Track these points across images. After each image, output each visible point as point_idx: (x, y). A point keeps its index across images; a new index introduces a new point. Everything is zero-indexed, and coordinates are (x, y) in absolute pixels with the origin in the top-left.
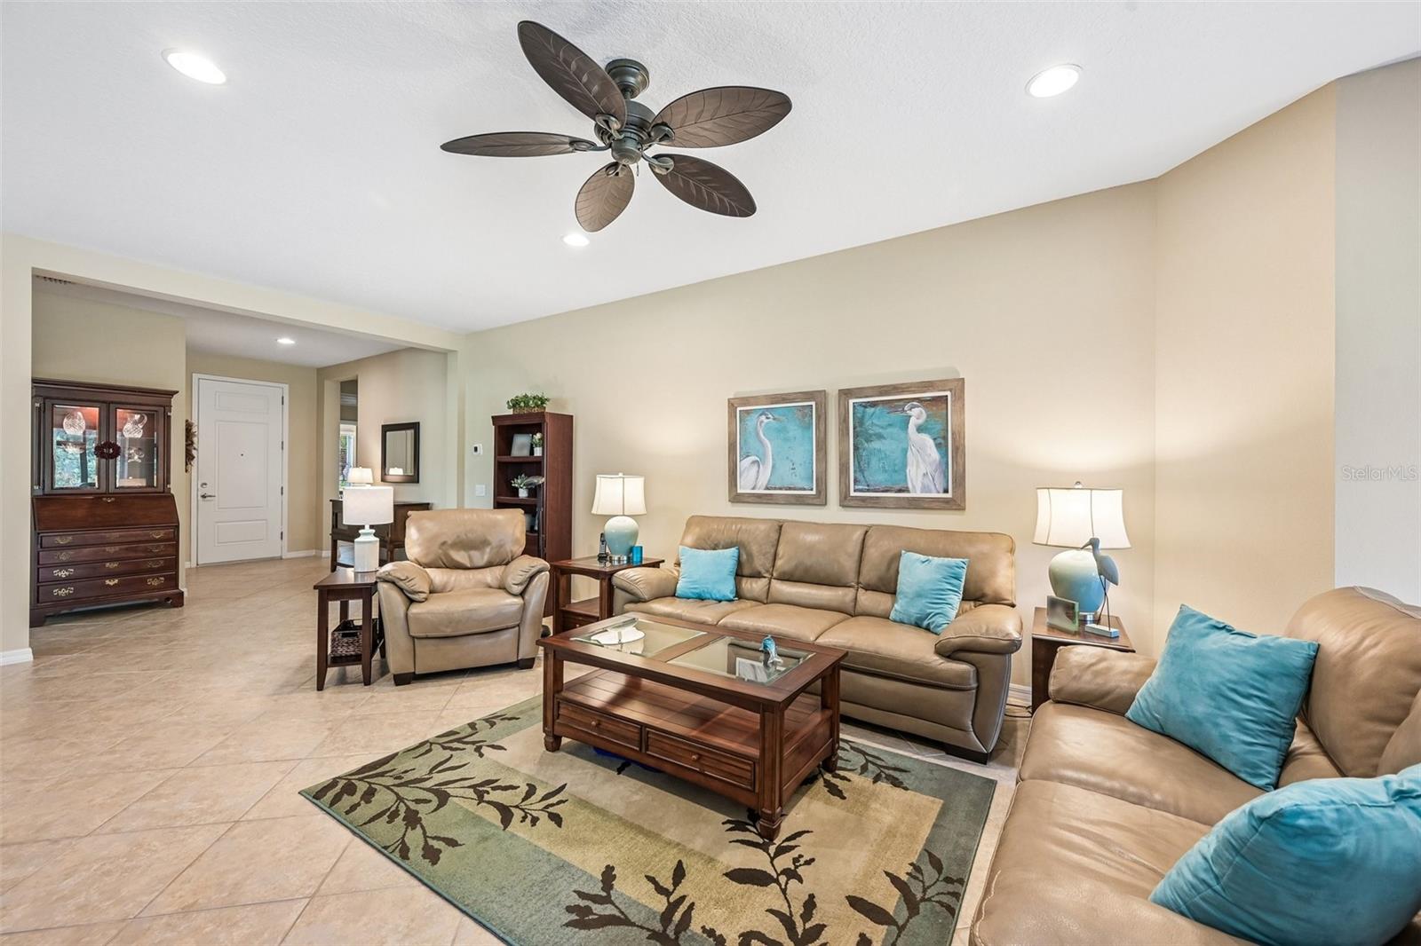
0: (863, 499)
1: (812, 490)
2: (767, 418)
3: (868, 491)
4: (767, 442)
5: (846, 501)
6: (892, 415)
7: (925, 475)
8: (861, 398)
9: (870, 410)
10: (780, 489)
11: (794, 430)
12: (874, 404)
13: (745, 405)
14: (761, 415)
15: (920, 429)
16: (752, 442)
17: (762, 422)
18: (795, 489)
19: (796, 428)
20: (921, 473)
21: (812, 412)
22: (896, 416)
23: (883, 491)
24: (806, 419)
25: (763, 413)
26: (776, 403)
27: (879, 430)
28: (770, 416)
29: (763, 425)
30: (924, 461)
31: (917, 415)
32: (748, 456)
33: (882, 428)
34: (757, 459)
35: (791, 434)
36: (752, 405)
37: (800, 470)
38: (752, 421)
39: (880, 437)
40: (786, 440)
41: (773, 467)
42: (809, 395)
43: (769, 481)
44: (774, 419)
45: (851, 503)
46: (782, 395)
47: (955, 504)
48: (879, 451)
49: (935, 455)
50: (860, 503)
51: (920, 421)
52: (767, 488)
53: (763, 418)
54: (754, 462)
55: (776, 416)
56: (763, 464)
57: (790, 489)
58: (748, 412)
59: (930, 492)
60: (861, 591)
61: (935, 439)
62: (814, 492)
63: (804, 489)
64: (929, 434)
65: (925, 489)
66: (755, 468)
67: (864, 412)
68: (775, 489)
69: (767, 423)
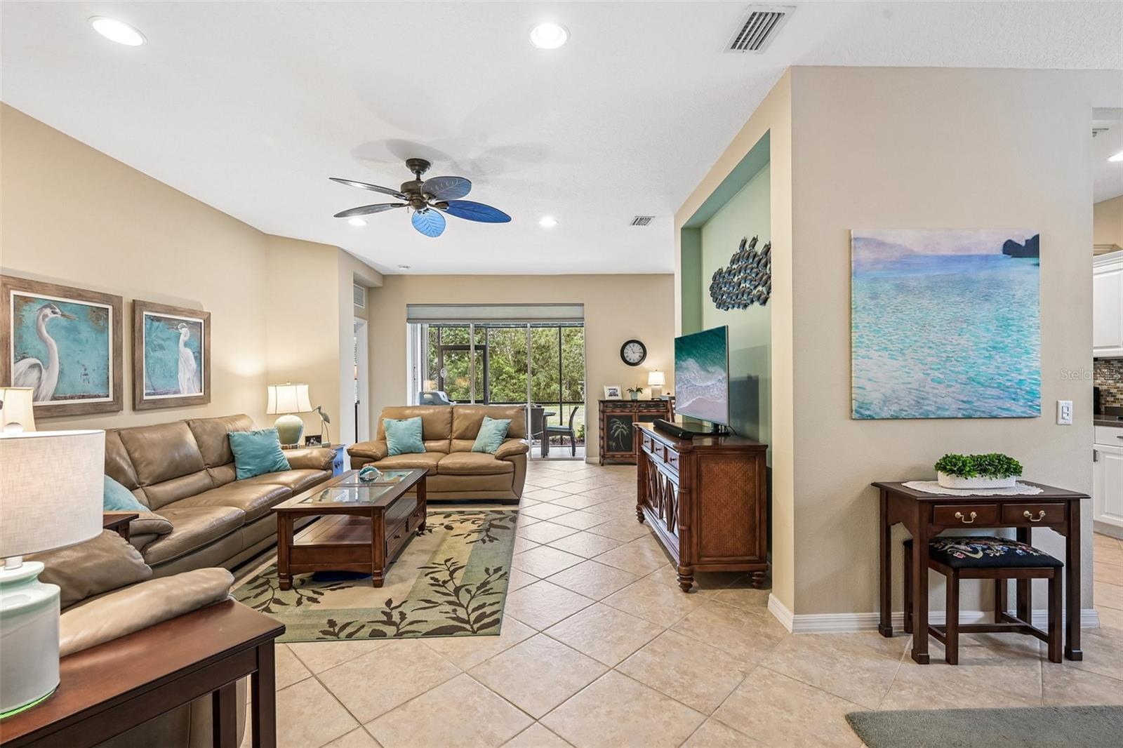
0: (154, 402)
1: (108, 396)
2: (54, 313)
3: (154, 394)
4: (52, 341)
5: (138, 405)
6: (171, 330)
7: (189, 379)
8: (152, 312)
9: (156, 324)
10: (72, 398)
11: (86, 331)
12: (158, 319)
13: (25, 290)
14: (45, 307)
15: (186, 345)
16: (30, 340)
17: (45, 316)
18: (89, 397)
19: (89, 329)
20: (187, 377)
21: (108, 315)
22: (173, 332)
23: (164, 394)
24: (101, 322)
25: (49, 305)
26: (71, 297)
27: (161, 342)
28: (57, 310)
29: (47, 319)
30: (188, 370)
31: (185, 333)
32: (24, 358)
33: (163, 340)
34: (39, 362)
35: (83, 336)
36: (37, 292)
37: (94, 377)
38: (30, 314)
39: (161, 347)
40: (77, 341)
41: (61, 372)
42: (107, 298)
43: (56, 389)
44: (62, 315)
45: (145, 407)
46: (77, 289)
47: (205, 400)
48: (161, 359)
49: (193, 364)
50: (153, 406)
51: (186, 339)
52: (54, 398)
53: (48, 311)
54: (33, 366)
55: (66, 313)
56: (47, 369)
57: (83, 397)
58: (26, 300)
59: (191, 393)
60: (210, 470)
61: (194, 353)
62: (110, 399)
63: (99, 397)
64: (191, 348)
65: (189, 390)
66: (35, 374)
67: (151, 325)
68: (66, 398)
69: (53, 319)
